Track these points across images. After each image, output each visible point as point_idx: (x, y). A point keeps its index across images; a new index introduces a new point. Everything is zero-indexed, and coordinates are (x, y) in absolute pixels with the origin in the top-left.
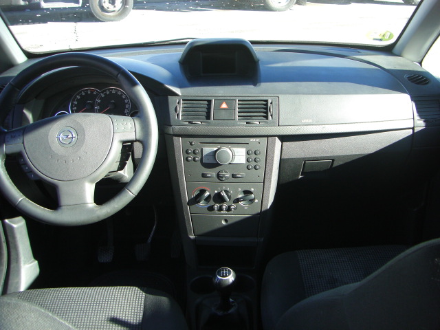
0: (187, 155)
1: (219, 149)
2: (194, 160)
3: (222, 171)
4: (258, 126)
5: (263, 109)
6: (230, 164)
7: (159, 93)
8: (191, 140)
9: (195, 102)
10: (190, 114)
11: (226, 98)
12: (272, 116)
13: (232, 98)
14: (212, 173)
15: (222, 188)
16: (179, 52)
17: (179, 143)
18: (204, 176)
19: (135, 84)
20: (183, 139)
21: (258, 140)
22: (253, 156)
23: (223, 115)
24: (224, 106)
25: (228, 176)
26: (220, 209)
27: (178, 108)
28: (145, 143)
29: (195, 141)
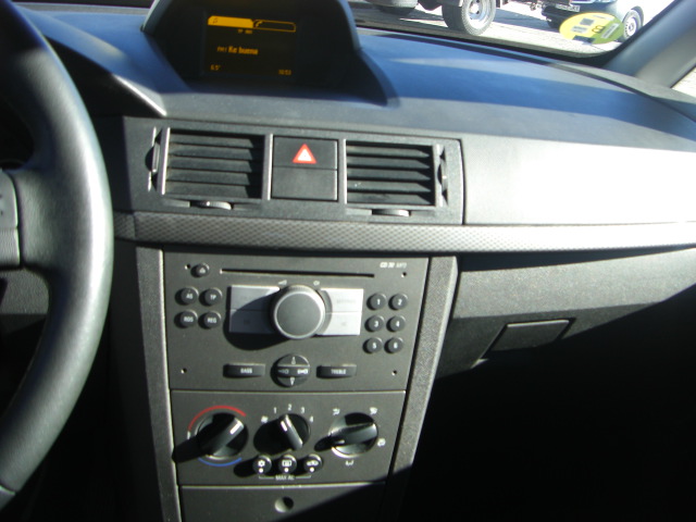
0: (178, 309)
1: (284, 291)
2: (202, 322)
3: (287, 358)
4: (405, 226)
5: (419, 174)
6: (316, 336)
8: (195, 259)
9: (210, 140)
11: (310, 133)
12: (445, 193)
13: (328, 135)
14: (253, 364)
15: (284, 411)
17: (155, 266)
18: (230, 372)
20: (171, 255)
21: (402, 264)
22: (384, 315)
23: (303, 185)
24: (305, 156)
25: (305, 371)
26: (275, 469)
27: (155, 154)
29: (207, 264)
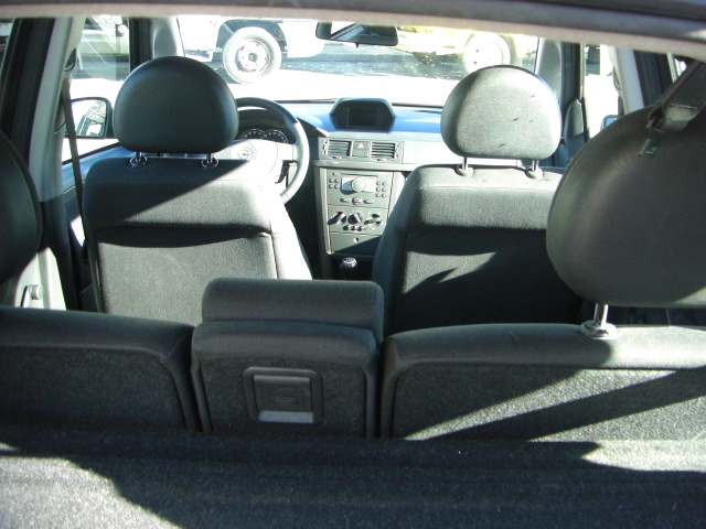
0: (330, 183)
1: (354, 180)
2: (335, 187)
3: (356, 197)
4: (386, 163)
5: (391, 150)
6: (363, 191)
7: (313, 134)
8: (334, 171)
9: (339, 143)
10: (335, 151)
11: (363, 141)
12: (397, 156)
13: (367, 141)
14: (348, 198)
15: (354, 211)
16: (329, 108)
17: (324, 173)
18: (342, 200)
19: (294, 122)
20: (328, 170)
21: (385, 173)
22: (381, 187)
23: (360, 153)
24: (361, 146)
25: (361, 201)
26: (353, 229)
27: (325, 145)
28: (298, 163)
29: (337, 172)
